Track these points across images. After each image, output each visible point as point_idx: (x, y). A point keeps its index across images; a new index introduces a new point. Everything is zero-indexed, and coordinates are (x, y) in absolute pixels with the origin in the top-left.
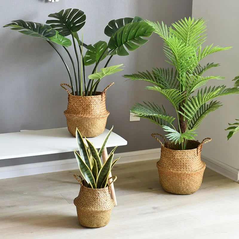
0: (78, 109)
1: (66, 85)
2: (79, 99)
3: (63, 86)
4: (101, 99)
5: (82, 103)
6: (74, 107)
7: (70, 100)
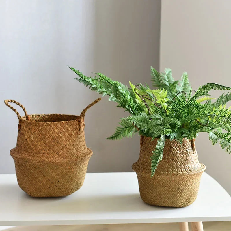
0: (36, 146)
1: (15, 102)
2: (39, 127)
3: (9, 104)
4: (78, 127)
5: (44, 135)
6: (29, 142)
7: (23, 130)
